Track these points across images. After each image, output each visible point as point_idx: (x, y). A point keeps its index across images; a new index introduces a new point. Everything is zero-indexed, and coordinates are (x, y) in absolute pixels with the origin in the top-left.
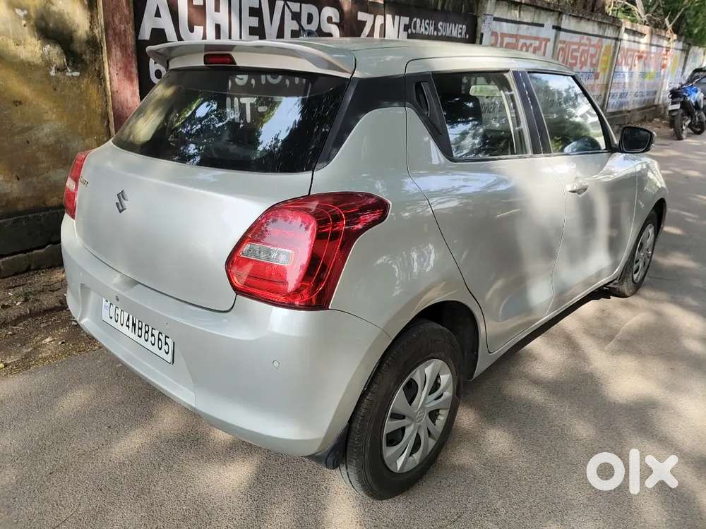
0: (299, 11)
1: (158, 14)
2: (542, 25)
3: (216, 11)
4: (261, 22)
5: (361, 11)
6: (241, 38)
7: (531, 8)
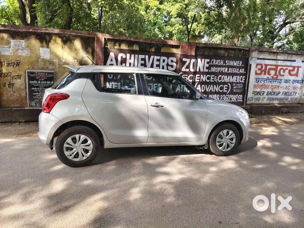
0: (159, 59)
1: (112, 60)
2: (295, 61)
3: (130, 59)
4: (145, 62)
5: (184, 58)
6: (138, 66)
7: (285, 54)
